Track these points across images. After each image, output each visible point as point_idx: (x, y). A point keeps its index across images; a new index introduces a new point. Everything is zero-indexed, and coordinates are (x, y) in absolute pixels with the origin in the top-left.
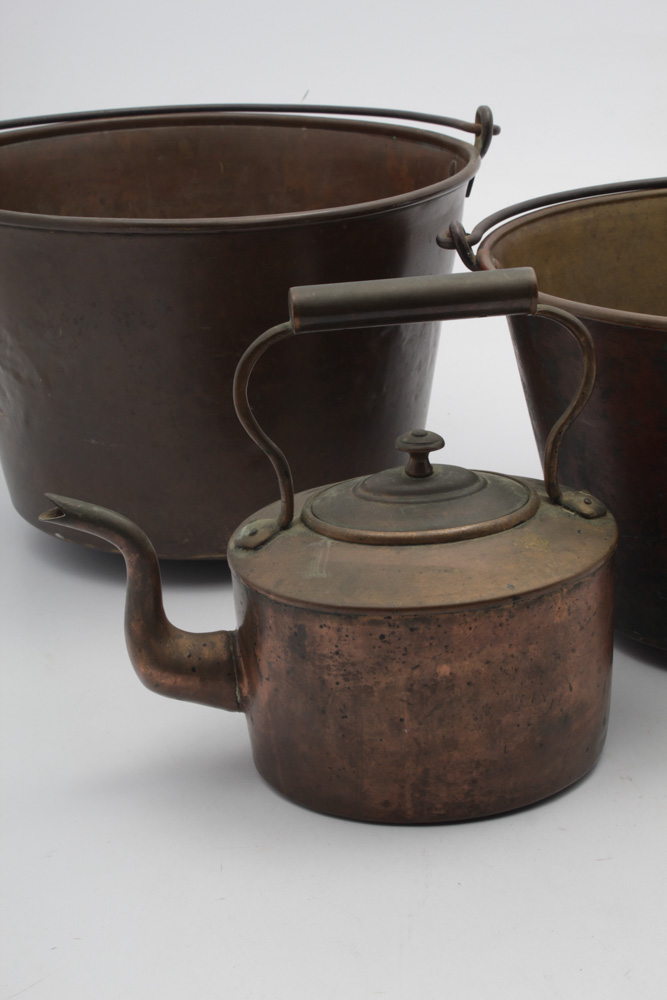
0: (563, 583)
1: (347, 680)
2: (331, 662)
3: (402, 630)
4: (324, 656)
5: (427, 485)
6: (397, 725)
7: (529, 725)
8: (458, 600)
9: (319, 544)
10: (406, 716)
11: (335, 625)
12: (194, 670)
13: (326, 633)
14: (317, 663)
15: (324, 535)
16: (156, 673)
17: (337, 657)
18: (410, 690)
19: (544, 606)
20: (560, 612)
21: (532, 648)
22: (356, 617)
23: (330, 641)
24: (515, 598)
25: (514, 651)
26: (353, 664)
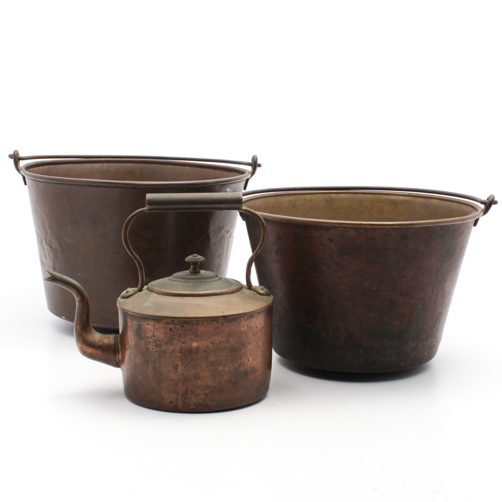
0: (245, 314)
1: (156, 347)
2: (150, 340)
3: (178, 326)
4: (148, 337)
5: (197, 276)
6: (176, 367)
7: (230, 372)
8: (201, 315)
9: (152, 295)
10: (179, 364)
11: (153, 324)
12: (100, 346)
13: (149, 327)
14: (146, 340)
15: (153, 292)
16: (84, 347)
17: (153, 337)
18: (181, 352)
19: (236, 322)
20: (244, 326)
21: (231, 339)
22: (161, 320)
23: (151, 331)
24: (224, 317)
25: (223, 339)
26: (159, 341)
